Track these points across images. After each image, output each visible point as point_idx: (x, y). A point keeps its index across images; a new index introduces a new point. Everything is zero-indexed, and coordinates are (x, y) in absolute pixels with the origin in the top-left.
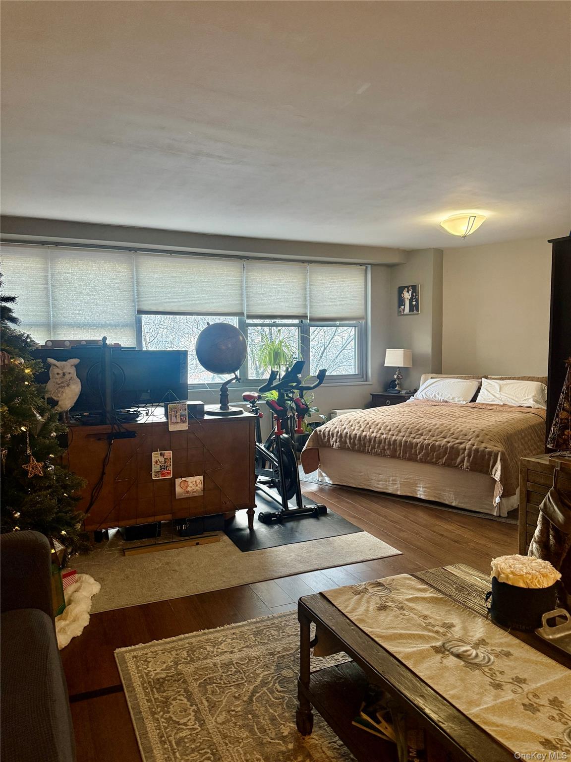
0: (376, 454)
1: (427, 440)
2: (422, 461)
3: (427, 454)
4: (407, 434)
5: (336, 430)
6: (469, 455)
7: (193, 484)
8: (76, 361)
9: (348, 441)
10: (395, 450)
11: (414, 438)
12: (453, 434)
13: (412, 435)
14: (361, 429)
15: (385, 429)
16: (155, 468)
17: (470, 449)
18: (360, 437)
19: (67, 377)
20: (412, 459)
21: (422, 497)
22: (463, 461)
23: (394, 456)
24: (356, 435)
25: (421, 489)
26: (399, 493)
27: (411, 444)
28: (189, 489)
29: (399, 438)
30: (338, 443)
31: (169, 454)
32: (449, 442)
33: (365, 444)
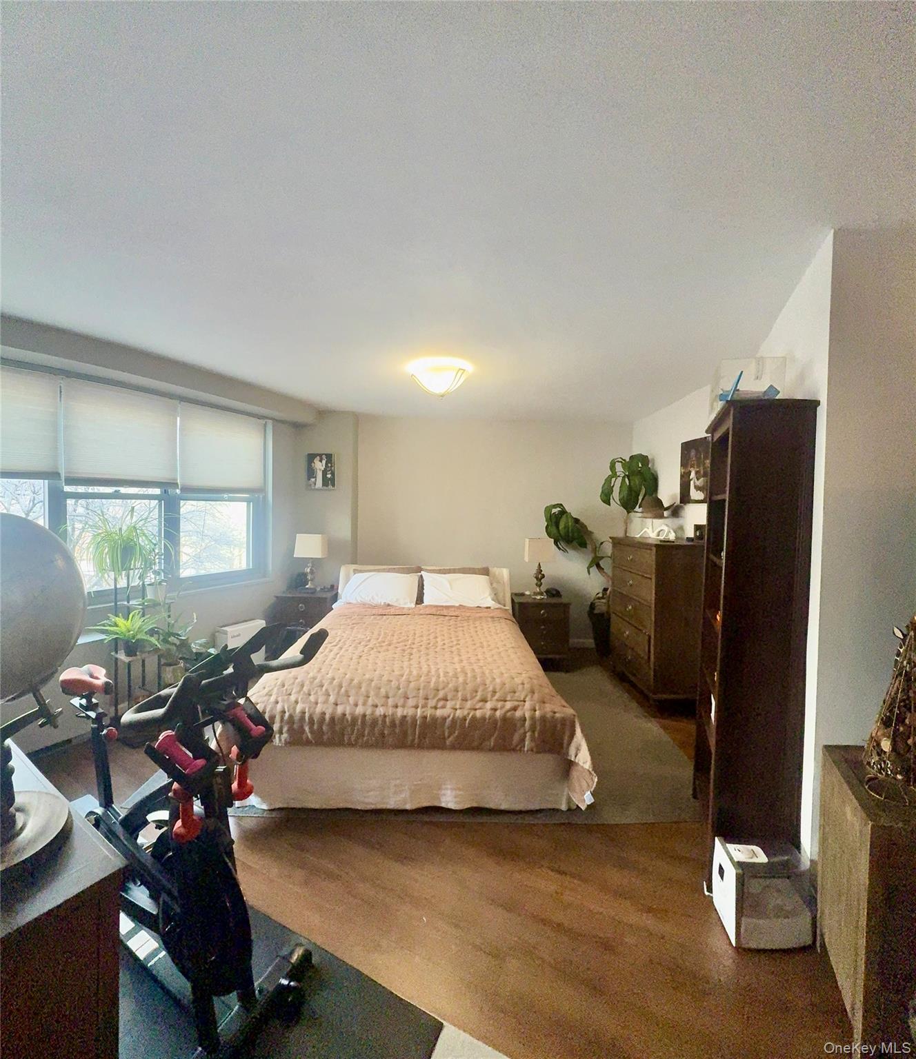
0: (367, 745)
2: (453, 748)
3: (463, 735)
4: (421, 702)
5: (279, 707)
6: (533, 728)
9: (307, 729)
10: (405, 734)
11: (436, 708)
12: (494, 692)
13: (432, 703)
14: (332, 699)
15: (377, 695)
17: (533, 718)
18: (332, 719)
20: (438, 744)
21: (452, 806)
22: (523, 740)
23: (403, 745)
24: (324, 713)
25: (449, 792)
26: (408, 807)
27: (434, 719)
29: (408, 711)
30: (285, 736)
32: (495, 710)
33: (343, 729)
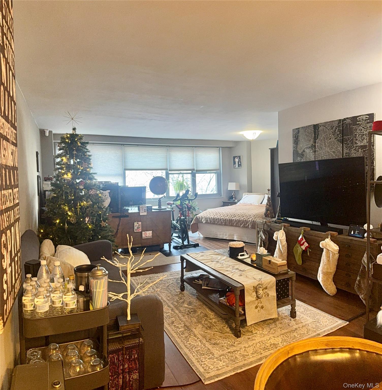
0: (219, 224)
1: (237, 218)
2: (235, 226)
3: (237, 224)
4: (230, 216)
5: (204, 216)
6: (251, 223)
7: (148, 234)
8: (109, 191)
9: (209, 220)
10: (226, 222)
11: (233, 218)
12: (246, 216)
13: (232, 217)
14: (214, 215)
15: (222, 215)
16: (135, 228)
17: (251, 221)
18: (213, 218)
19: (106, 196)
20: (232, 225)
21: (236, 240)
22: (249, 225)
23: (225, 225)
24: (212, 217)
25: (235, 236)
26: (228, 239)
27: (232, 220)
28: (147, 235)
29: (227, 218)
30: (205, 221)
31: (140, 223)
32: (244, 219)
33: (215, 221)
